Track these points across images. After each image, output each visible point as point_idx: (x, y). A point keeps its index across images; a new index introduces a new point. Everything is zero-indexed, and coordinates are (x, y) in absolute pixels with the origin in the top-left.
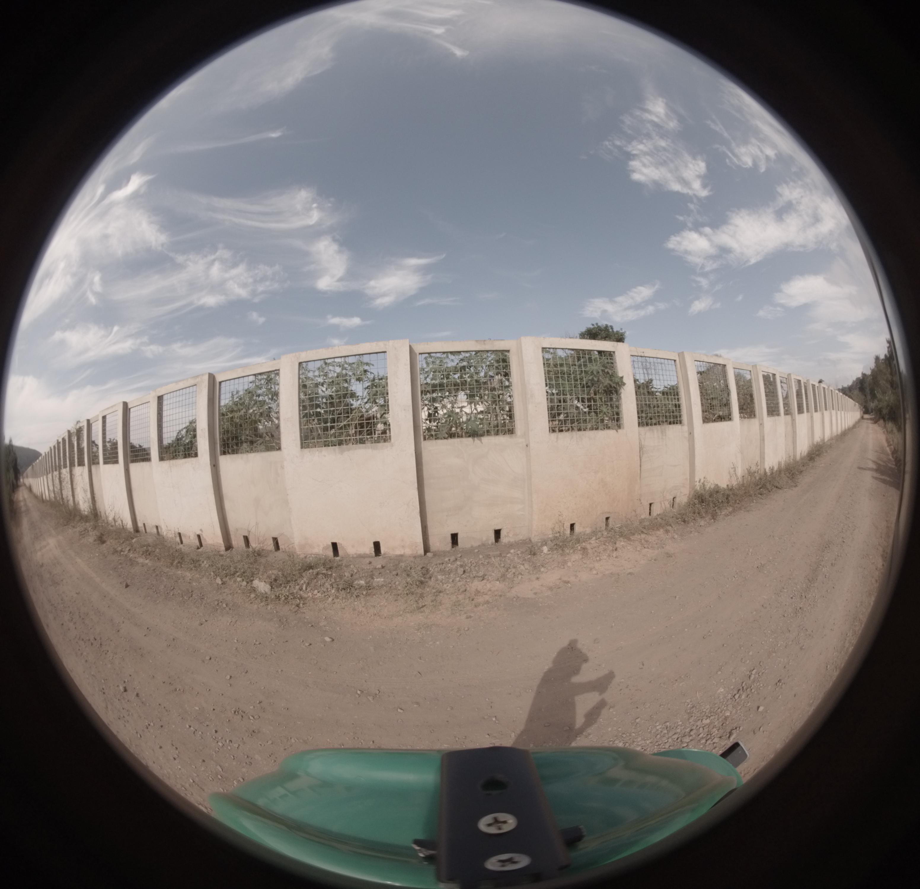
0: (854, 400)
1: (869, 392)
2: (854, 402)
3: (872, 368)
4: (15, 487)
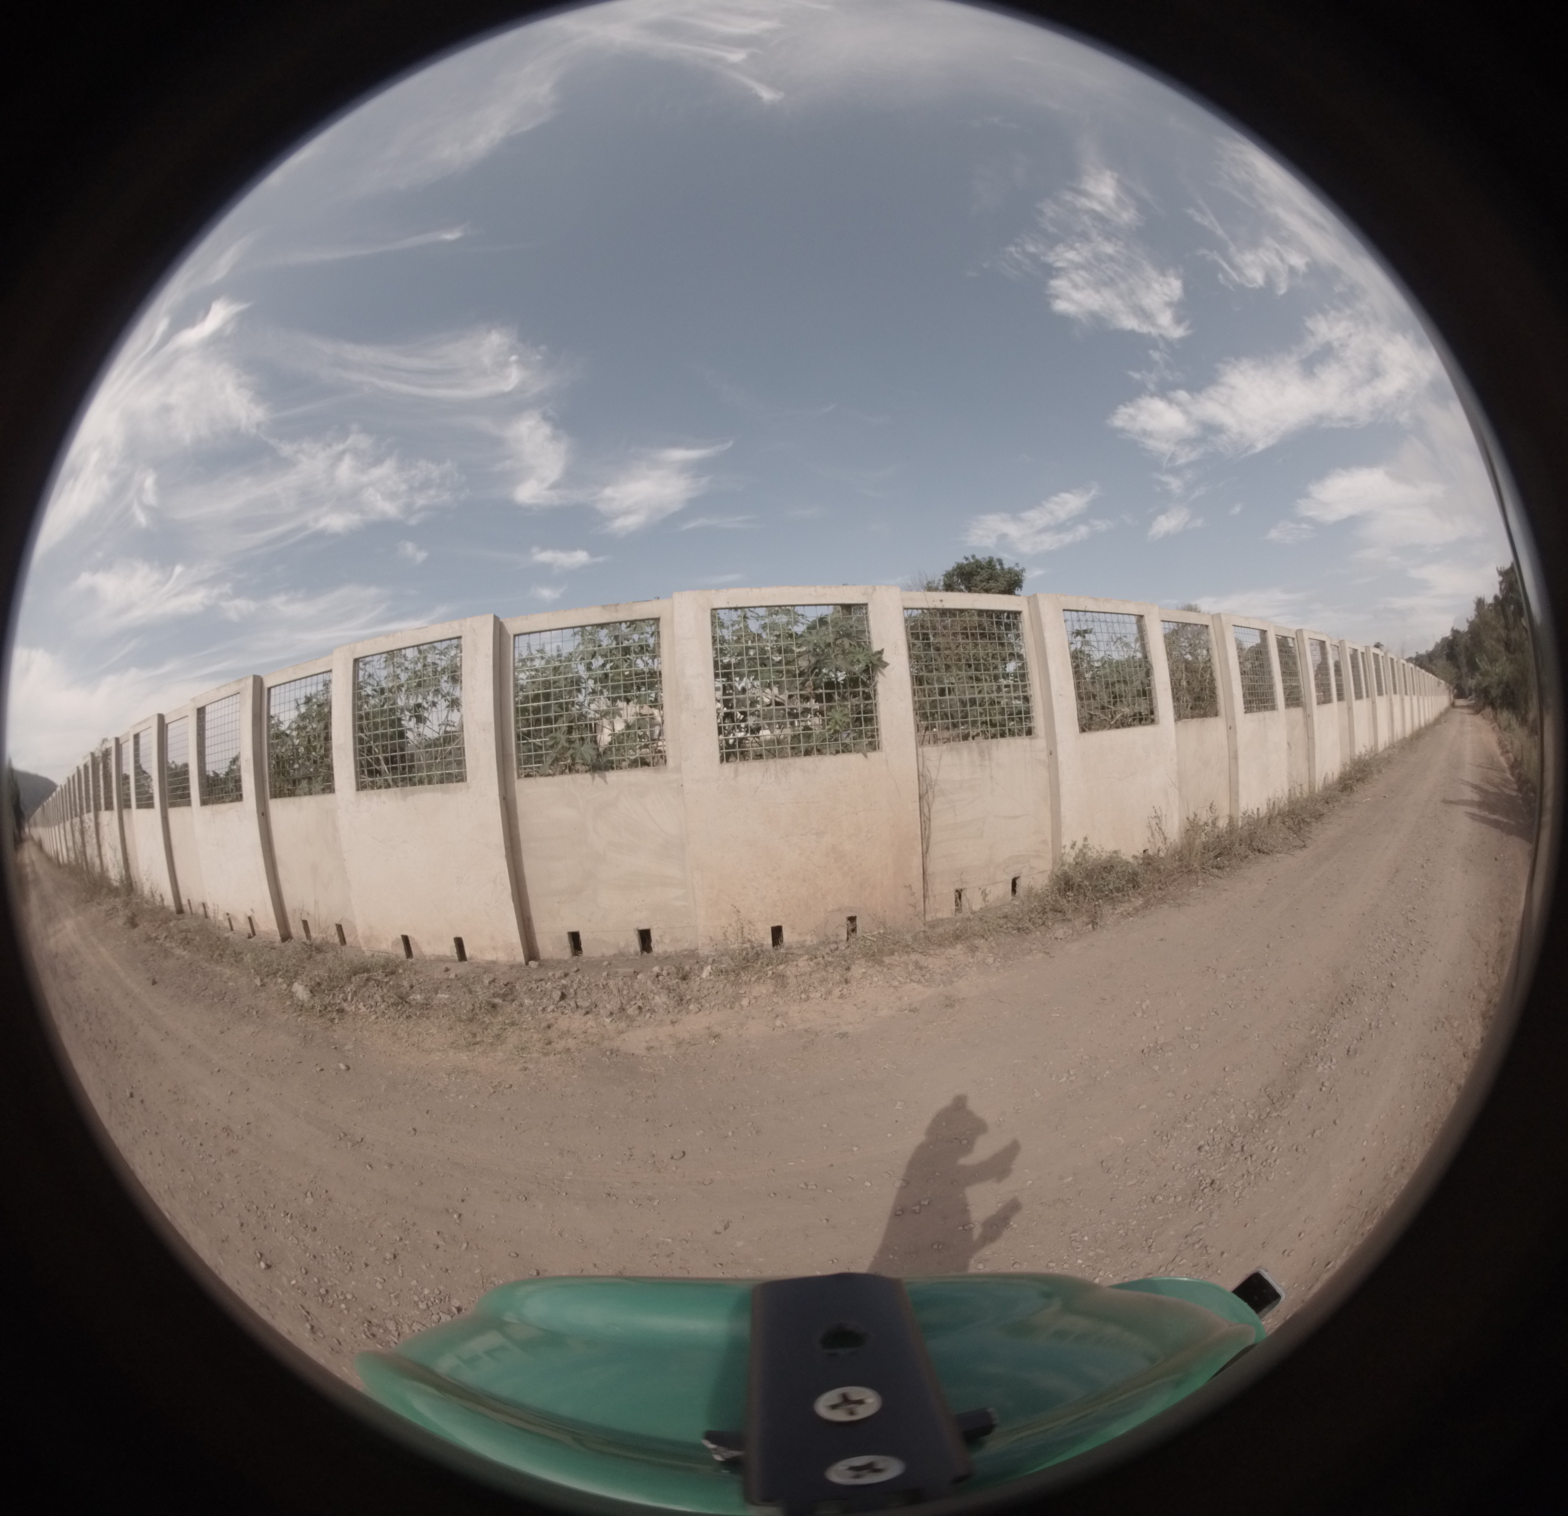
0: (1436, 675)
1: (1465, 661)
2: (1436, 678)
3: (1470, 619)
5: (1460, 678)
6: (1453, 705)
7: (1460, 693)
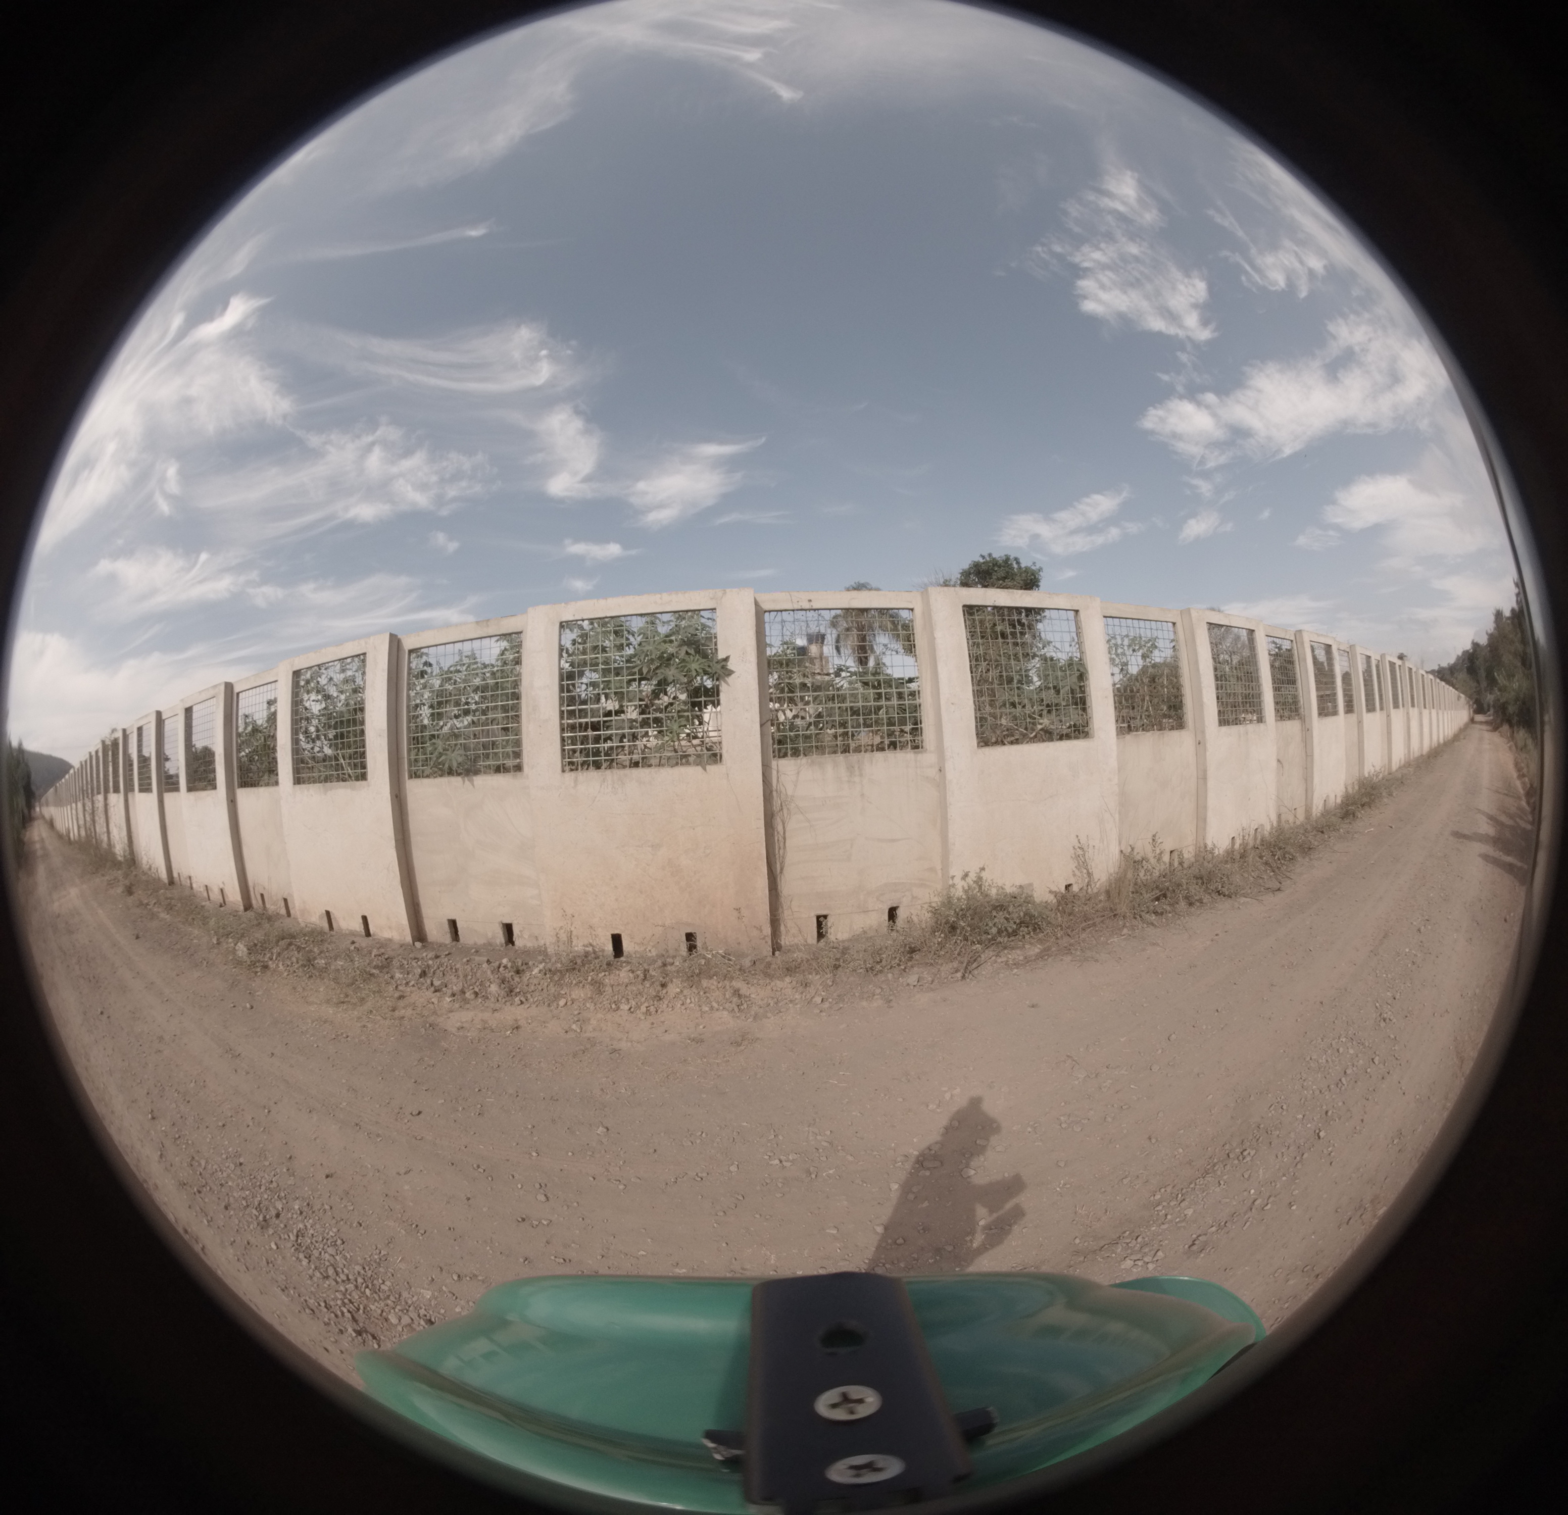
1: (1484, 676)
4: (27, 820)
5: (1479, 692)
6: (1472, 721)
7: (1480, 708)
